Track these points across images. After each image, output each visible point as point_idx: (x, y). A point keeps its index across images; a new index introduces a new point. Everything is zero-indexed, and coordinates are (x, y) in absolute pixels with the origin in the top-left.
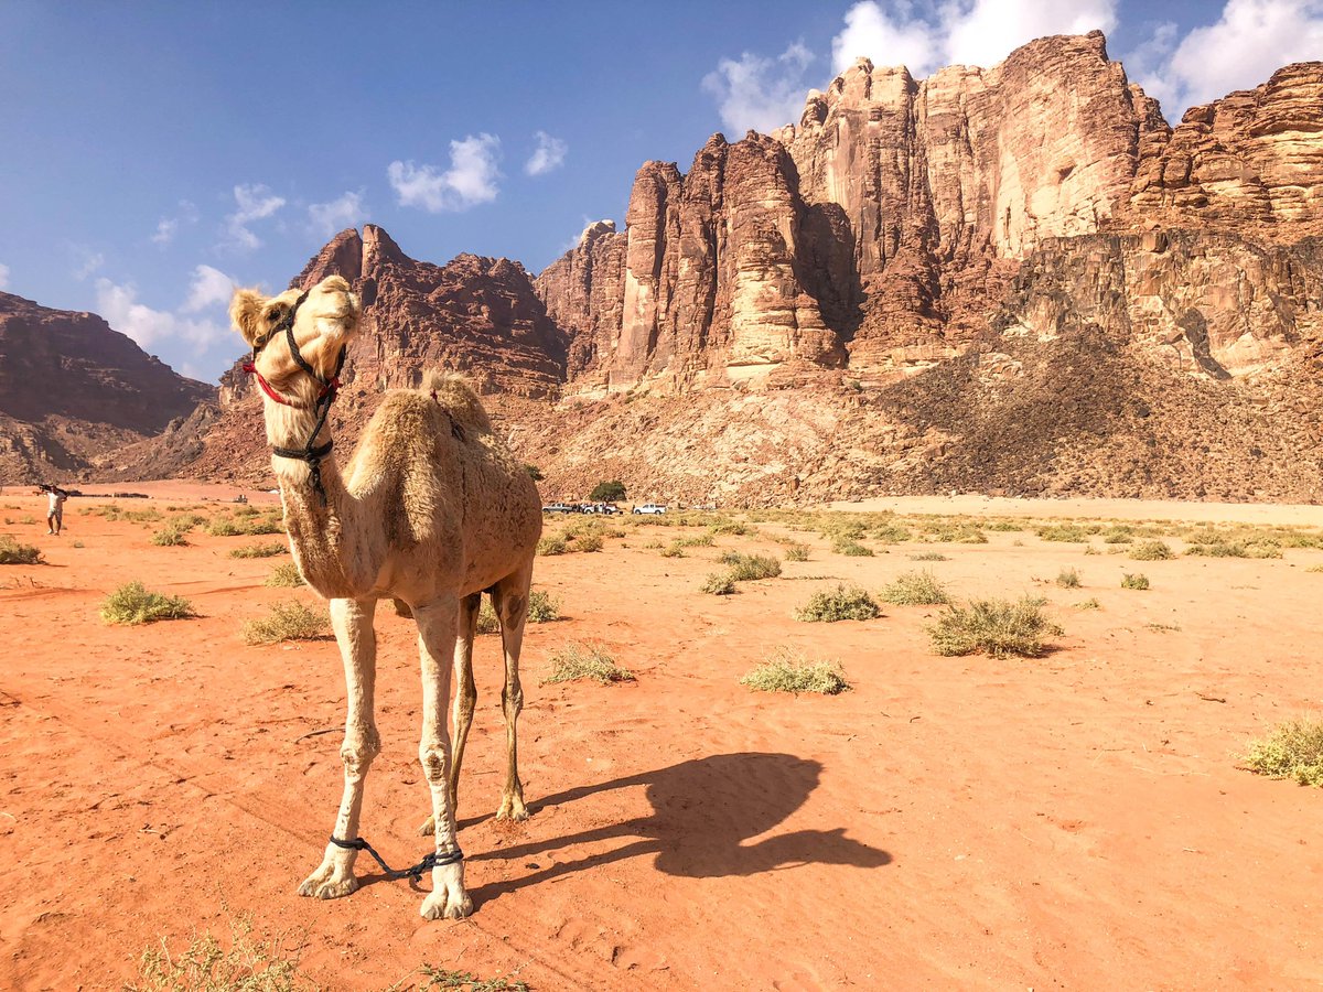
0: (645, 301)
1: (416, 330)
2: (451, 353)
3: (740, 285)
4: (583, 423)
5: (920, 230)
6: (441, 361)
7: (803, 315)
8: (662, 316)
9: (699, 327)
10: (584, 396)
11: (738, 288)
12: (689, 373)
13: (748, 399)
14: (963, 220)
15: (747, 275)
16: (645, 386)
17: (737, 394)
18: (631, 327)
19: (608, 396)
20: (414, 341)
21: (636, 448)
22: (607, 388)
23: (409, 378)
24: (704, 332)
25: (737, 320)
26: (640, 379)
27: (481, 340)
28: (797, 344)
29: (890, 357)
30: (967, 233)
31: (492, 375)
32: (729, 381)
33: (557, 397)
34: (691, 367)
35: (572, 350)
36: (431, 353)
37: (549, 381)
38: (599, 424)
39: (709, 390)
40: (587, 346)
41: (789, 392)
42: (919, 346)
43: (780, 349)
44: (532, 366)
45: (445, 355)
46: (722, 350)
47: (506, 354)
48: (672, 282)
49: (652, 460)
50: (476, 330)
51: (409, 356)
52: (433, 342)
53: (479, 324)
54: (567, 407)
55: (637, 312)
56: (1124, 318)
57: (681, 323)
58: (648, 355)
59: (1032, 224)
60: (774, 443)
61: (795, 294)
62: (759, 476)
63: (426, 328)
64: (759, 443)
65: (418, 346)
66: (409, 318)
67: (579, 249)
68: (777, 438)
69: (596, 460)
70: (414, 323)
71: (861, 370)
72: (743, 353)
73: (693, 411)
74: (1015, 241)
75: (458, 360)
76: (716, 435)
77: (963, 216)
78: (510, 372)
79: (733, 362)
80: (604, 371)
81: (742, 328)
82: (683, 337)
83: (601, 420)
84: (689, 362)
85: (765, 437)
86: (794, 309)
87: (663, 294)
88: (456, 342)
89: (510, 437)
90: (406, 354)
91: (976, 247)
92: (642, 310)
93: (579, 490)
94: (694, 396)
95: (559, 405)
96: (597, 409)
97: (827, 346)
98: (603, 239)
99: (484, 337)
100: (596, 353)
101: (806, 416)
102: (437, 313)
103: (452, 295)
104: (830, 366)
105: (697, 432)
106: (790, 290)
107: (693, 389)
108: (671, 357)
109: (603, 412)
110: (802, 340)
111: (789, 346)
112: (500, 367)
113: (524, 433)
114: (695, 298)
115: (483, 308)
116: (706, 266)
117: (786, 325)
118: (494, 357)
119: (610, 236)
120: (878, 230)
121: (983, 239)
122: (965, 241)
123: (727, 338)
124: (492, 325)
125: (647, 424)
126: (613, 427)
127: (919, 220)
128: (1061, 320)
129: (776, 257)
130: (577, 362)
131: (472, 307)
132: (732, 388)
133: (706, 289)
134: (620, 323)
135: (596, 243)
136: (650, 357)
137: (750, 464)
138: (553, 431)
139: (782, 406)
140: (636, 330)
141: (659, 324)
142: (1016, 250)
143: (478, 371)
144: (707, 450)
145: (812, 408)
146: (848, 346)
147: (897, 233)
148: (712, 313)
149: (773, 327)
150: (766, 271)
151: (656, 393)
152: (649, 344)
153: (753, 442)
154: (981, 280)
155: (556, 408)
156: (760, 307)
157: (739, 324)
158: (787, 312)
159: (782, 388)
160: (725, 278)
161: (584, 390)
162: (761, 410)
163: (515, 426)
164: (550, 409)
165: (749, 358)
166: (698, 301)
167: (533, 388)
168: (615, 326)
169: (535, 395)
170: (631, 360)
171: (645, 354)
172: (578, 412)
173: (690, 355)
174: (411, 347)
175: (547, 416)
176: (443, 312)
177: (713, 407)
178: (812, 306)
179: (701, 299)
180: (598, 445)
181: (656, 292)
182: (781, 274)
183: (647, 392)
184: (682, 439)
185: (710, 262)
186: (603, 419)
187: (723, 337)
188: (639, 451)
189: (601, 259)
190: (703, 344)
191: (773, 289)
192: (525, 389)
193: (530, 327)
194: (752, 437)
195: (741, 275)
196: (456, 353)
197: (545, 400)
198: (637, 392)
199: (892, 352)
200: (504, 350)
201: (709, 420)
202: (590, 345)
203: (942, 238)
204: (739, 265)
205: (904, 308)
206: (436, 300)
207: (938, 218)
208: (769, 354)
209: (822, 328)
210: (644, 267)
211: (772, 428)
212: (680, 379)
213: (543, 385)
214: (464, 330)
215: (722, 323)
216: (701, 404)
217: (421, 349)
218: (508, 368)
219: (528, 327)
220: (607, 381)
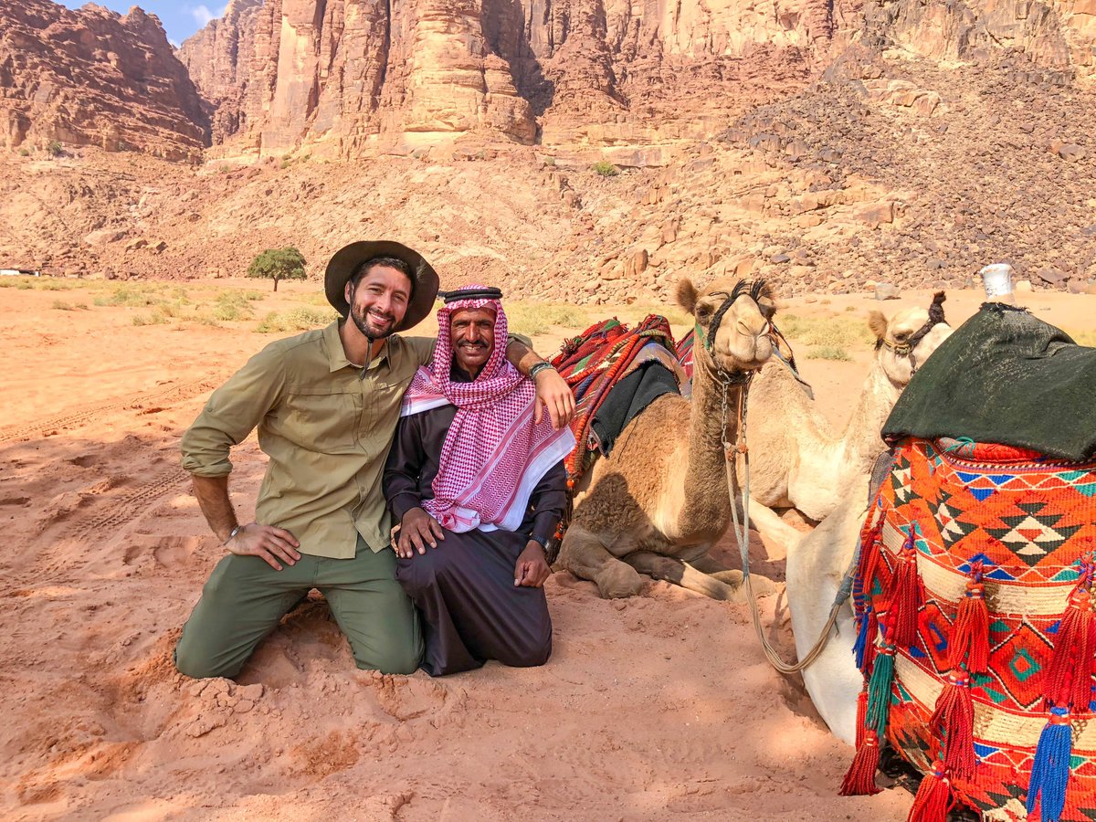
0: (304, 54)
1: (22, 67)
2: (66, 98)
3: (421, 37)
4: (230, 188)
5: (590, 17)
6: (54, 105)
7: (495, 78)
8: (324, 73)
9: (370, 85)
10: (232, 160)
11: (418, 40)
12: (358, 137)
13: (430, 169)
14: (630, 13)
15: (430, 24)
16: (304, 150)
17: (417, 163)
18: (287, 84)
19: (261, 161)
20: (19, 80)
21: (298, 218)
22: (259, 152)
23: (12, 123)
24: (376, 91)
25: (417, 78)
26: (298, 142)
27: (106, 89)
28: (485, 110)
29: (586, 134)
30: (634, 26)
31: (120, 128)
32: (406, 148)
33: (199, 161)
34: (360, 129)
35: (217, 117)
36: (41, 95)
37: (189, 144)
38: (249, 190)
39: (382, 157)
40: (234, 113)
41: (479, 163)
42: (619, 124)
43: (467, 115)
44: (170, 126)
45: (59, 100)
46: (397, 111)
47: (137, 108)
48: (336, 35)
49: (318, 232)
50: (101, 78)
51: (12, 96)
52: (43, 83)
53: (104, 71)
54: (212, 172)
55: (295, 67)
56: (1059, 43)
57: (347, 77)
58: (308, 116)
59: (706, 18)
60: (468, 221)
61: (484, 54)
62: (454, 258)
63: (35, 66)
64: (450, 219)
65: (24, 86)
66: (13, 52)
67: (224, 20)
68: (469, 215)
69: (247, 230)
70: (18, 57)
71: (554, 147)
72: (423, 117)
73: (364, 180)
74: (684, 36)
75: (76, 106)
76: (397, 207)
77: (630, 8)
78: (144, 129)
79: (412, 126)
80: (255, 132)
81: (424, 87)
82: (352, 94)
83: (252, 184)
84: (359, 124)
85: (455, 212)
86: (483, 70)
87: (326, 48)
88: (74, 87)
89: (142, 201)
90: (8, 93)
91: (643, 41)
92: (301, 65)
93: (227, 264)
94: (365, 163)
95: (202, 170)
96: (247, 173)
97: (518, 116)
98: (250, 12)
99: (110, 86)
100: (243, 121)
101: (500, 192)
102: (51, 50)
103: (69, 34)
104: (520, 139)
105: (373, 203)
106: (478, 49)
107: (364, 155)
108: (337, 118)
109: (254, 178)
110: (491, 107)
111: (477, 112)
112: (131, 122)
113: (158, 197)
114: (366, 52)
115: (110, 55)
116: (379, 16)
117: (472, 86)
118: (123, 110)
119: (257, 10)
120: (547, 14)
121: (652, 32)
122: (633, 33)
123: (403, 99)
124: (121, 75)
125: (311, 191)
126: (269, 192)
127: (588, 7)
128: (964, 41)
129: (463, 7)
130: (222, 130)
131: (97, 53)
132: (411, 156)
133: (378, 42)
134: (273, 84)
135: (242, 14)
136: (311, 117)
137: (442, 243)
138: (194, 196)
139: (473, 179)
140: (293, 86)
141: (320, 82)
142: (684, 46)
143: (102, 123)
144: (387, 224)
145: (506, 183)
146: (539, 120)
147: (565, 19)
148: (384, 71)
149: (459, 89)
150: (451, 21)
151: (318, 158)
152: (309, 103)
153: (443, 218)
154: (656, 70)
155: (197, 173)
156: (444, 64)
157: (419, 82)
158: (475, 72)
159: (470, 159)
160: (400, 33)
161: (231, 153)
162: (448, 182)
163: (148, 189)
164: (191, 173)
165: (431, 123)
166: (369, 55)
167: (171, 149)
168: (267, 86)
169: (174, 157)
170: (287, 121)
171: (305, 115)
172: (225, 176)
173: (359, 116)
174: (15, 86)
175: (188, 180)
176: (58, 52)
177: (389, 176)
178: (503, 68)
179: (373, 53)
180: (250, 213)
181: (317, 45)
182: (468, 28)
183: (307, 157)
184: (354, 210)
185: (382, 12)
186: (255, 183)
187: (399, 96)
188: (301, 221)
189: (247, 32)
190: (375, 105)
191: (459, 45)
192: (161, 149)
193: (168, 85)
194: (440, 212)
195: (423, 24)
196: (73, 99)
197: (185, 164)
198: (294, 157)
199: (588, 129)
200: (136, 105)
201: (386, 191)
202: (238, 113)
203: (609, 29)
204: (420, 13)
205: (591, 86)
206: (50, 37)
207: (605, 8)
208: (454, 120)
209: (514, 95)
210: (304, 15)
211: (463, 203)
212: (348, 143)
213: (183, 146)
214: (83, 75)
215: (397, 82)
216: (375, 171)
217: (28, 90)
218: (141, 124)
219: (165, 85)
220: (259, 144)
